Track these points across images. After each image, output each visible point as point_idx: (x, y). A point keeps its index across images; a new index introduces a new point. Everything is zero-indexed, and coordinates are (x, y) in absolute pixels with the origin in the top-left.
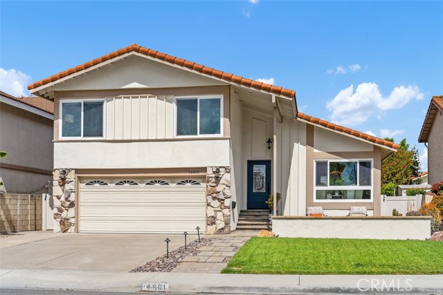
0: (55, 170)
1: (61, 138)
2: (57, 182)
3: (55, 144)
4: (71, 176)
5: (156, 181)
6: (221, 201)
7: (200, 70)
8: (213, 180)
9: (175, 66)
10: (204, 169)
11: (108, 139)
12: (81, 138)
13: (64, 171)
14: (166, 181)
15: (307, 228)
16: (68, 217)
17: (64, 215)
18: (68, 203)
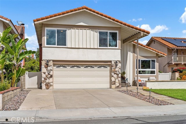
0: (43, 60)
1: (46, 45)
2: (44, 66)
3: (43, 48)
4: (51, 63)
5: (88, 66)
6: (117, 74)
7: (114, 20)
8: (115, 66)
9: (103, 17)
10: (111, 62)
11: (68, 47)
12: (56, 46)
13: (47, 61)
14: (93, 66)
15: (159, 85)
16: (50, 82)
17: (47, 81)
18: (49, 76)
